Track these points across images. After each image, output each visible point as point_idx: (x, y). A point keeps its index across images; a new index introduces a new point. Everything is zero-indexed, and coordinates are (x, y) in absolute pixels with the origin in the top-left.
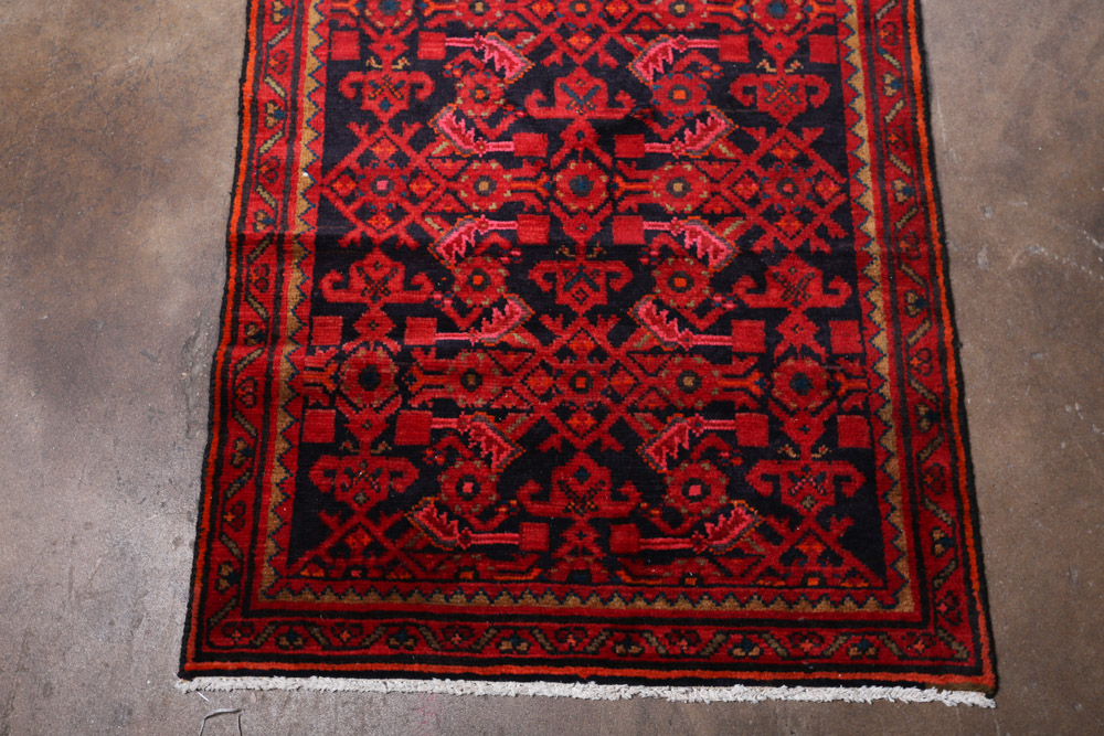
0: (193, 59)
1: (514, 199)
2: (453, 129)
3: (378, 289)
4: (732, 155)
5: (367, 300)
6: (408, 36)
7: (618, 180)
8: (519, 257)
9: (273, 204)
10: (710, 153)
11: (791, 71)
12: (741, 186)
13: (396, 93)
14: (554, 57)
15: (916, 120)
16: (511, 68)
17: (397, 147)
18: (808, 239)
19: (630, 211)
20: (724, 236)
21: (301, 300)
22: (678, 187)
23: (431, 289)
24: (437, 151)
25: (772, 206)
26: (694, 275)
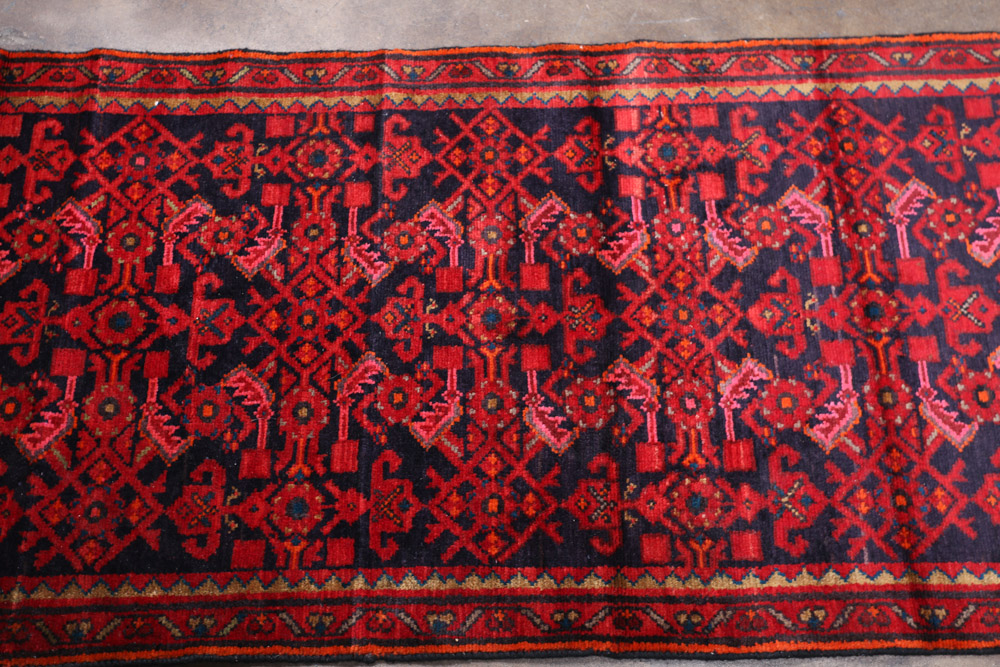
0: (278, 17)
1: (114, 266)
2: (189, 215)
3: (41, 161)
4: (138, 459)
5: (31, 153)
6: (286, 175)
7: (123, 355)
8: (55, 271)
9: (131, 81)
10: (144, 438)
11: (226, 521)
12: (104, 466)
13: (230, 168)
14: (257, 298)
15: (157, 649)
16: (246, 261)
17: (176, 171)
18: (37, 530)
19: (89, 364)
20: (52, 449)
21: (38, 106)
22: (109, 408)
23: (35, 202)
24: (170, 203)
25: (79, 496)
26: (14, 421)
